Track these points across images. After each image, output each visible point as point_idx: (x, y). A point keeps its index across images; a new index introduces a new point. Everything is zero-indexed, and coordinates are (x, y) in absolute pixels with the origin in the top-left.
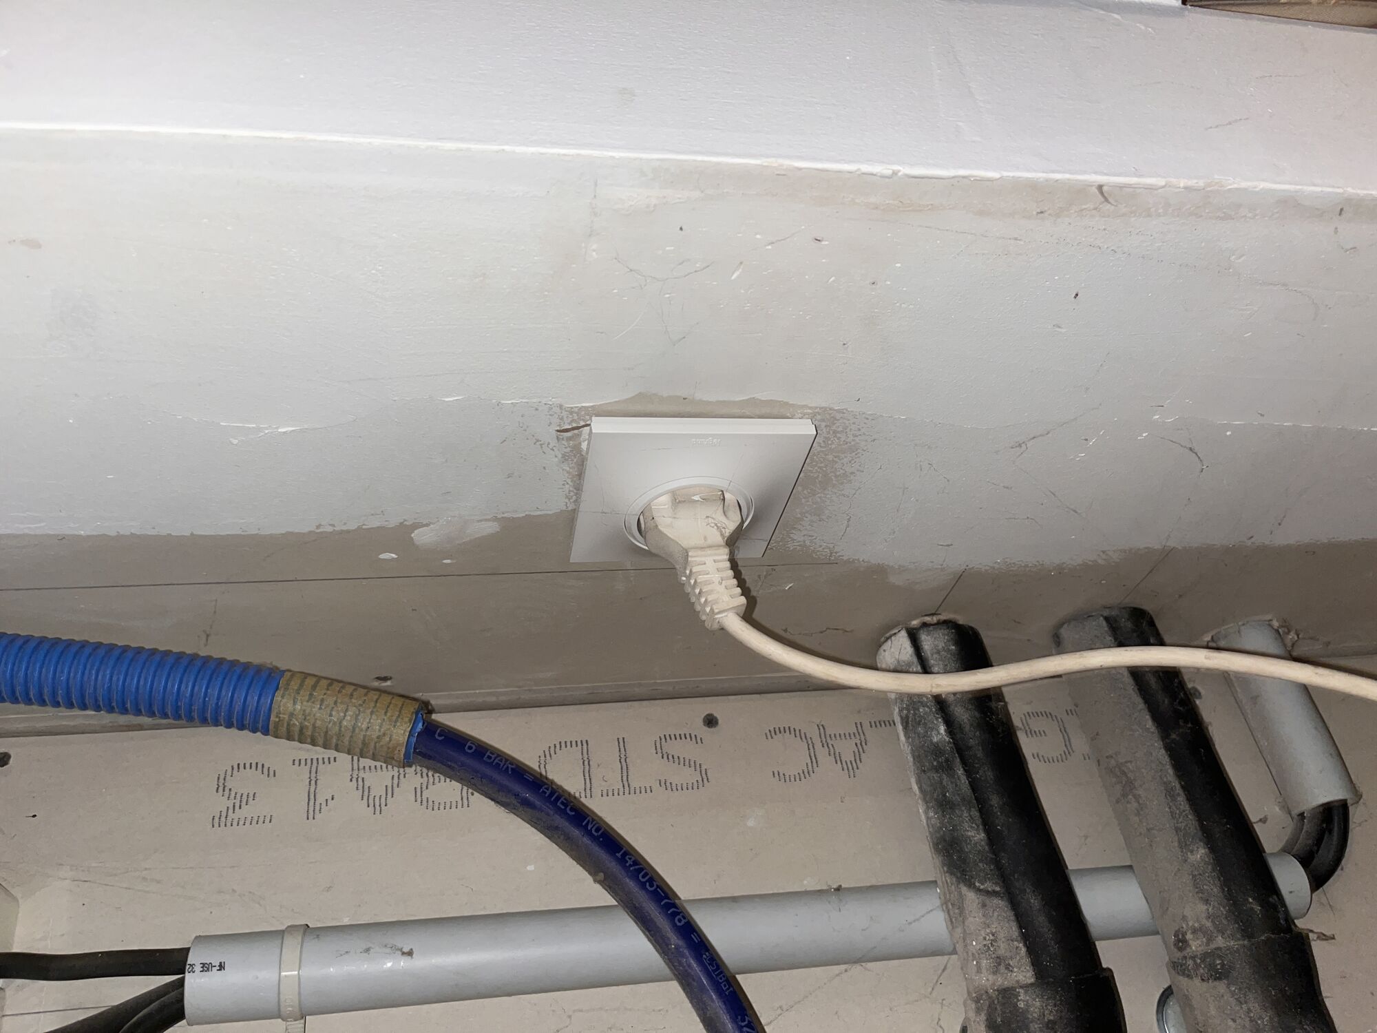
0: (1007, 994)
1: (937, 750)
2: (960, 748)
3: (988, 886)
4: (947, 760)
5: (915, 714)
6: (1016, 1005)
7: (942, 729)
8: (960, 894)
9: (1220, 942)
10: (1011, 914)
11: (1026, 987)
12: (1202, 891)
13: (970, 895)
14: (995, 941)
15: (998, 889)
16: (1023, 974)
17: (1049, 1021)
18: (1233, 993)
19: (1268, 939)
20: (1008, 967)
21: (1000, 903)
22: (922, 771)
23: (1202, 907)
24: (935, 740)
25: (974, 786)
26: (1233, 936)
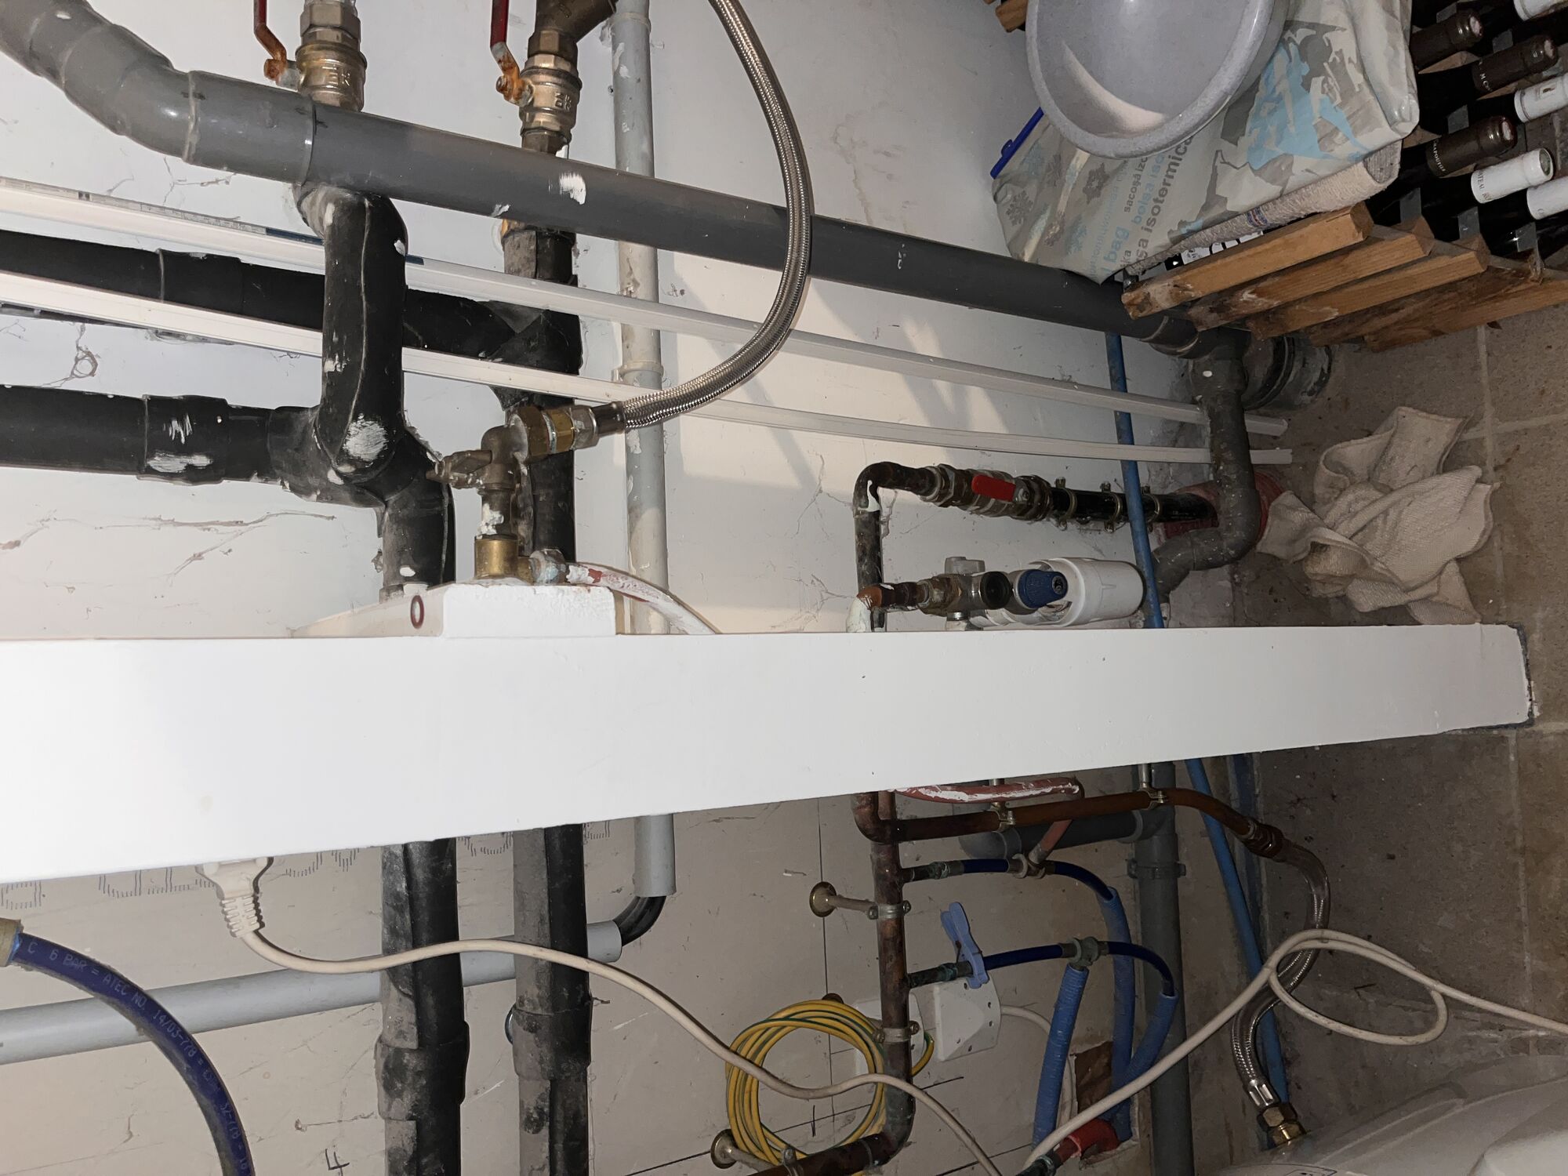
0: (399, 1052)
1: (397, 896)
2: (412, 899)
3: (406, 990)
4: (402, 906)
5: (390, 866)
6: (402, 1062)
7: (404, 885)
8: (389, 986)
9: (539, 1011)
10: (414, 1010)
11: (411, 1051)
12: (539, 982)
13: (394, 992)
14: (402, 1021)
15: (411, 994)
16: (413, 1044)
17: (419, 1071)
18: (536, 1042)
19: (566, 1012)
20: (405, 1037)
21: (410, 1002)
22: (386, 903)
23: (536, 991)
24: (398, 889)
25: (414, 926)
26: (547, 1010)
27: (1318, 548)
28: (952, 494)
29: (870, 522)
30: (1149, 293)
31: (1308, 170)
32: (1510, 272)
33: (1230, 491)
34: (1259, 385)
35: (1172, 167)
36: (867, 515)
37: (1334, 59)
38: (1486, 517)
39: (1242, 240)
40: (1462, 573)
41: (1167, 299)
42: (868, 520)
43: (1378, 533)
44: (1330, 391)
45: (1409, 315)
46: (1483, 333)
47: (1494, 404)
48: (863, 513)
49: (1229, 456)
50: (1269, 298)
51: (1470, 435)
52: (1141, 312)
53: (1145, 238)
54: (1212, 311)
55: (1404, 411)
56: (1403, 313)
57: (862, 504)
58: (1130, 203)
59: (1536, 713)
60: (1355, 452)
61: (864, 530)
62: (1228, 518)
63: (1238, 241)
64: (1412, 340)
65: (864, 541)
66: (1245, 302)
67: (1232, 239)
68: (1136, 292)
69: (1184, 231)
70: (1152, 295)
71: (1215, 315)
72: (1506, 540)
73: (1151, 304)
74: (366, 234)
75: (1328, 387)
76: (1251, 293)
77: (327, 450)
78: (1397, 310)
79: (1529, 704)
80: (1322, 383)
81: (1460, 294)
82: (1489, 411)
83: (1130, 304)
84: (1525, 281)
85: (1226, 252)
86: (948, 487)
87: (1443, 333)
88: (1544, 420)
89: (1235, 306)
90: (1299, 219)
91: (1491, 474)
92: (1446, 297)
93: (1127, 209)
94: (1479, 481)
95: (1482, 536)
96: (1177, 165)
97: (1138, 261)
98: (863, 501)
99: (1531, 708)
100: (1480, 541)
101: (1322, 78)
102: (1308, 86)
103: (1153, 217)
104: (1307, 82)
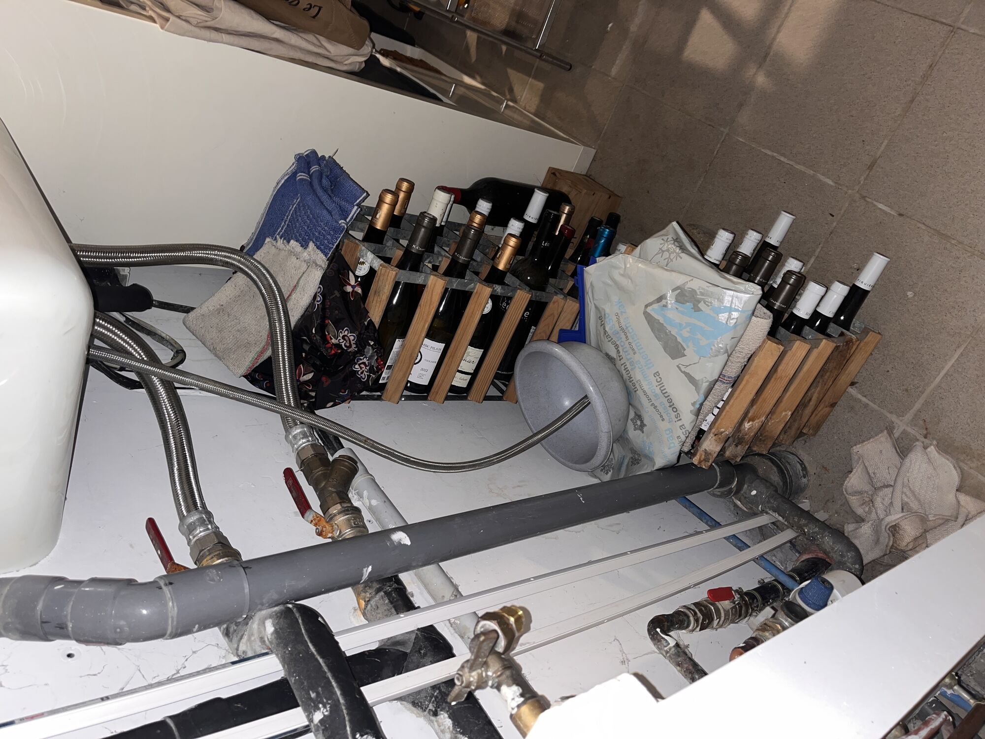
27: (894, 529)
28: (702, 617)
29: (678, 652)
30: (705, 450)
31: (732, 338)
32: (843, 345)
33: (823, 537)
34: (781, 484)
35: (662, 389)
36: (673, 649)
37: (700, 292)
38: (948, 459)
39: (724, 399)
41: (716, 445)
42: (676, 651)
43: (911, 503)
44: (811, 470)
45: (818, 398)
46: (852, 391)
47: (891, 413)
48: (670, 649)
49: (803, 522)
50: (758, 419)
51: (897, 433)
52: (709, 462)
53: (681, 424)
54: (736, 446)
55: (855, 449)
56: (814, 398)
57: (665, 644)
58: (661, 416)
60: (855, 481)
61: (679, 659)
62: (836, 551)
63: (723, 400)
64: (826, 416)
65: (686, 666)
66: (749, 429)
67: (719, 402)
68: (698, 454)
69: (698, 406)
70: (707, 449)
71: (739, 447)
72: (969, 462)
73: (710, 454)
74: (300, 621)
75: (808, 468)
76: (748, 422)
78: (810, 400)
80: (804, 469)
81: (831, 371)
82: (894, 418)
83: (700, 462)
84: (853, 344)
85: (721, 410)
86: (695, 613)
87: (836, 403)
88: (921, 401)
89: (746, 435)
90: (745, 366)
91: (927, 441)
92: (826, 377)
93: (663, 420)
94: (925, 448)
95: (956, 470)
96: (664, 386)
97: (687, 437)
98: (664, 642)
100: (957, 472)
101: (702, 302)
102: (699, 310)
103: (676, 413)
104: (697, 309)
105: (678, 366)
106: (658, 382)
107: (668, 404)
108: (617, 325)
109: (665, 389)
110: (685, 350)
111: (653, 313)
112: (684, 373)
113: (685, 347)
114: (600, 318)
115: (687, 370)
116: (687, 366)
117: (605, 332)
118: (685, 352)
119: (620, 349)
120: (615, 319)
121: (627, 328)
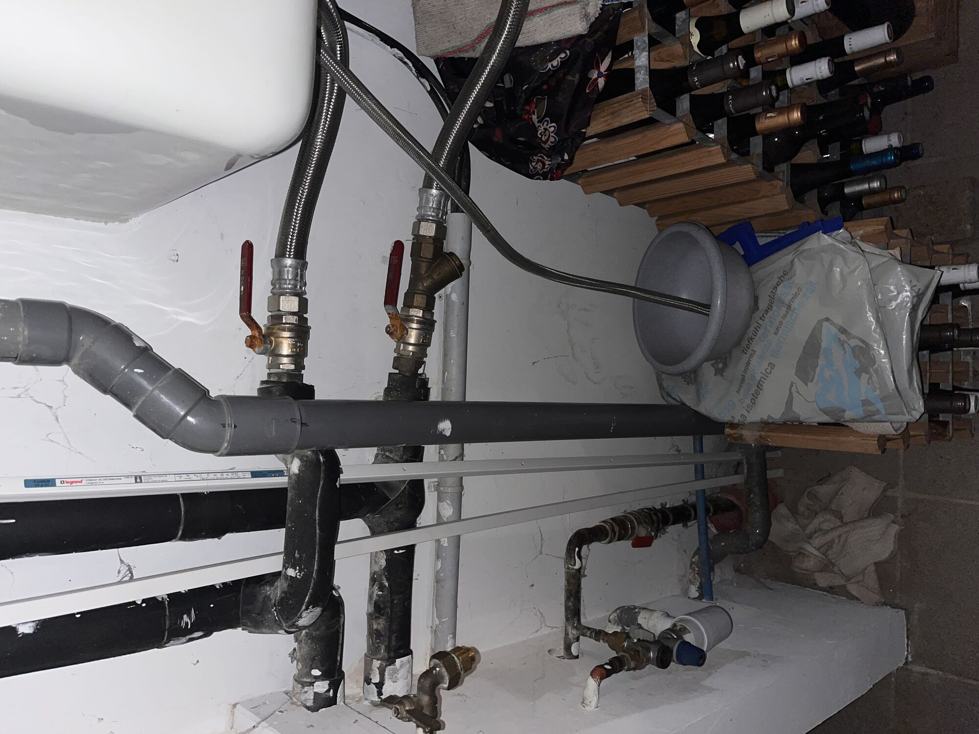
27: (801, 555)
29: (575, 575)
30: (743, 435)
35: (762, 379)
36: (574, 570)
38: (894, 543)
40: (876, 571)
42: (575, 573)
43: (835, 545)
51: (889, 493)
52: (735, 441)
53: (746, 415)
57: (572, 563)
58: (740, 389)
59: (910, 659)
60: (823, 491)
61: (572, 580)
65: (572, 587)
68: (734, 430)
72: (903, 558)
73: (742, 439)
74: (321, 483)
77: (282, 620)
79: (906, 653)
82: (902, 481)
83: (730, 435)
88: (933, 498)
91: (900, 519)
94: (893, 522)
95: (891, 553)
96: (766, 379)
98: (572, 560)
99: (907, 655)
100: (889, 555)
101: (868, 376)
102: (859, 376)
103: (751, 404)
104: (858, 373)
105: (792, 382)
106: (765, 371)
107: (754, 392)
108: (790, 297)
109: (764, 383)
110: (812, 382)
111: (824, 332)
112: (791, 393)
113: (815, 380)
114: (785, 273)
115: (795, 395)
116: (798, 393)
117: (775, 288)
118: (809, 384)
119: (770, 313)
120: (794, 291)
121: (793, 312)
